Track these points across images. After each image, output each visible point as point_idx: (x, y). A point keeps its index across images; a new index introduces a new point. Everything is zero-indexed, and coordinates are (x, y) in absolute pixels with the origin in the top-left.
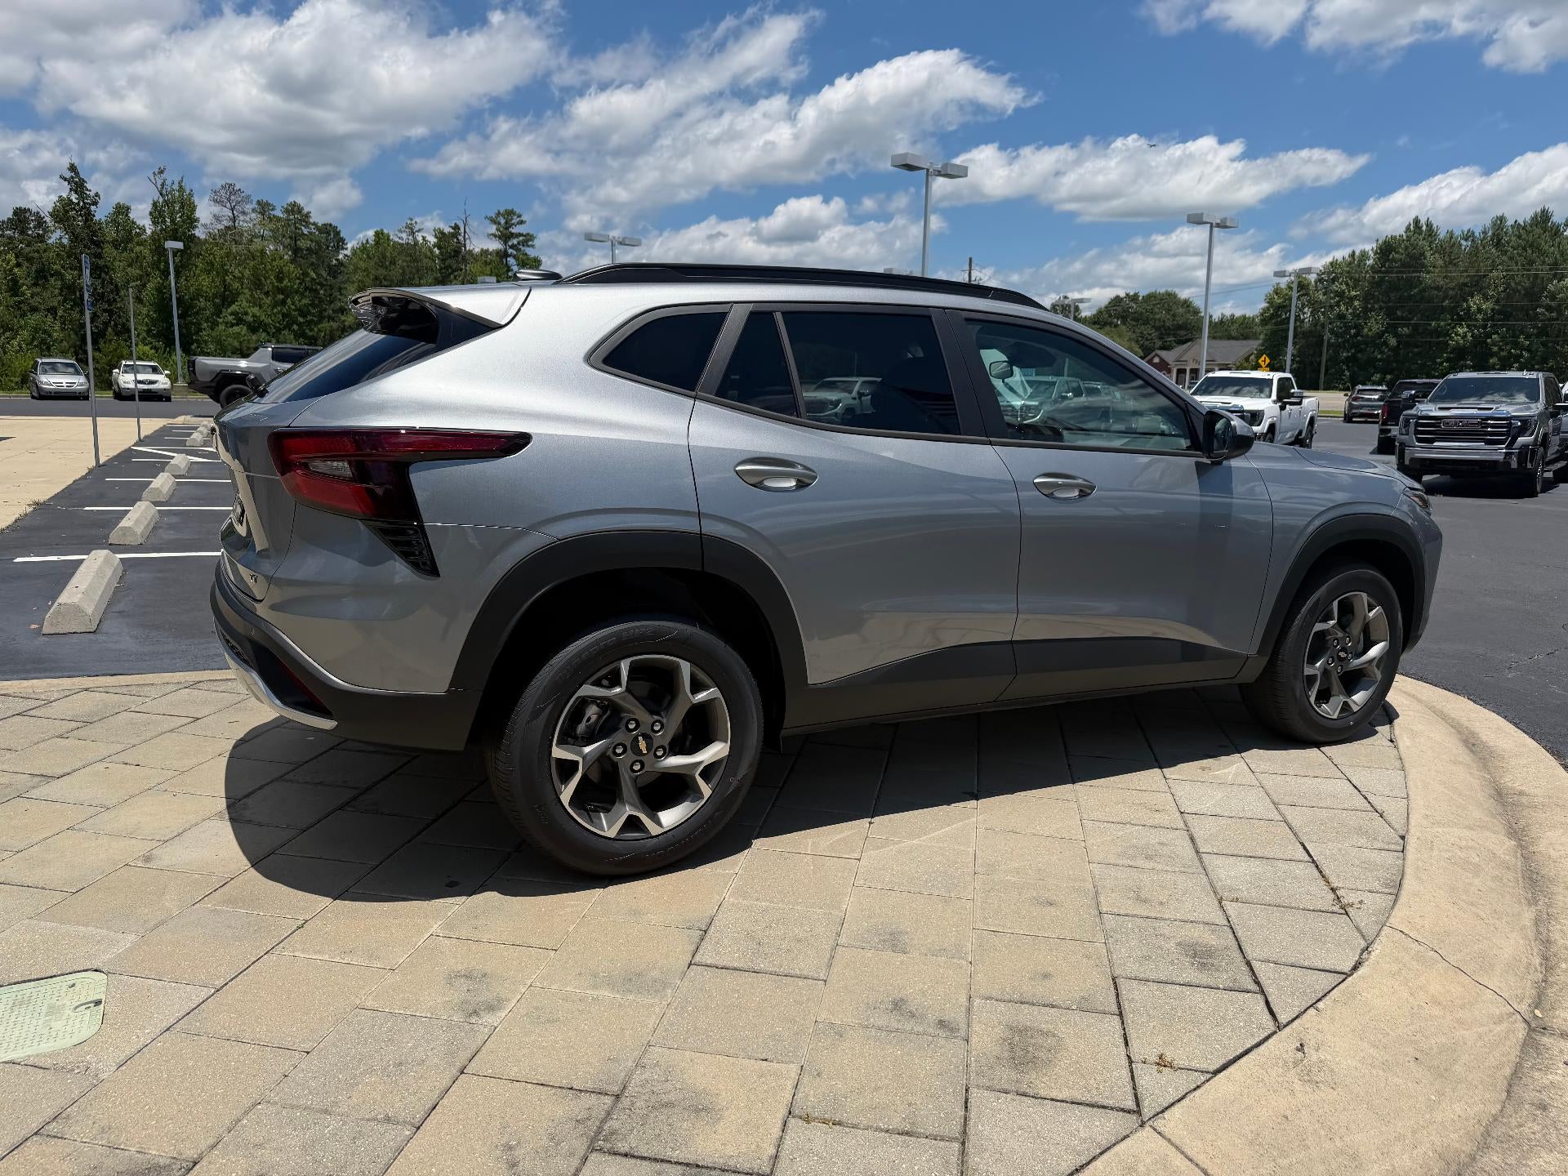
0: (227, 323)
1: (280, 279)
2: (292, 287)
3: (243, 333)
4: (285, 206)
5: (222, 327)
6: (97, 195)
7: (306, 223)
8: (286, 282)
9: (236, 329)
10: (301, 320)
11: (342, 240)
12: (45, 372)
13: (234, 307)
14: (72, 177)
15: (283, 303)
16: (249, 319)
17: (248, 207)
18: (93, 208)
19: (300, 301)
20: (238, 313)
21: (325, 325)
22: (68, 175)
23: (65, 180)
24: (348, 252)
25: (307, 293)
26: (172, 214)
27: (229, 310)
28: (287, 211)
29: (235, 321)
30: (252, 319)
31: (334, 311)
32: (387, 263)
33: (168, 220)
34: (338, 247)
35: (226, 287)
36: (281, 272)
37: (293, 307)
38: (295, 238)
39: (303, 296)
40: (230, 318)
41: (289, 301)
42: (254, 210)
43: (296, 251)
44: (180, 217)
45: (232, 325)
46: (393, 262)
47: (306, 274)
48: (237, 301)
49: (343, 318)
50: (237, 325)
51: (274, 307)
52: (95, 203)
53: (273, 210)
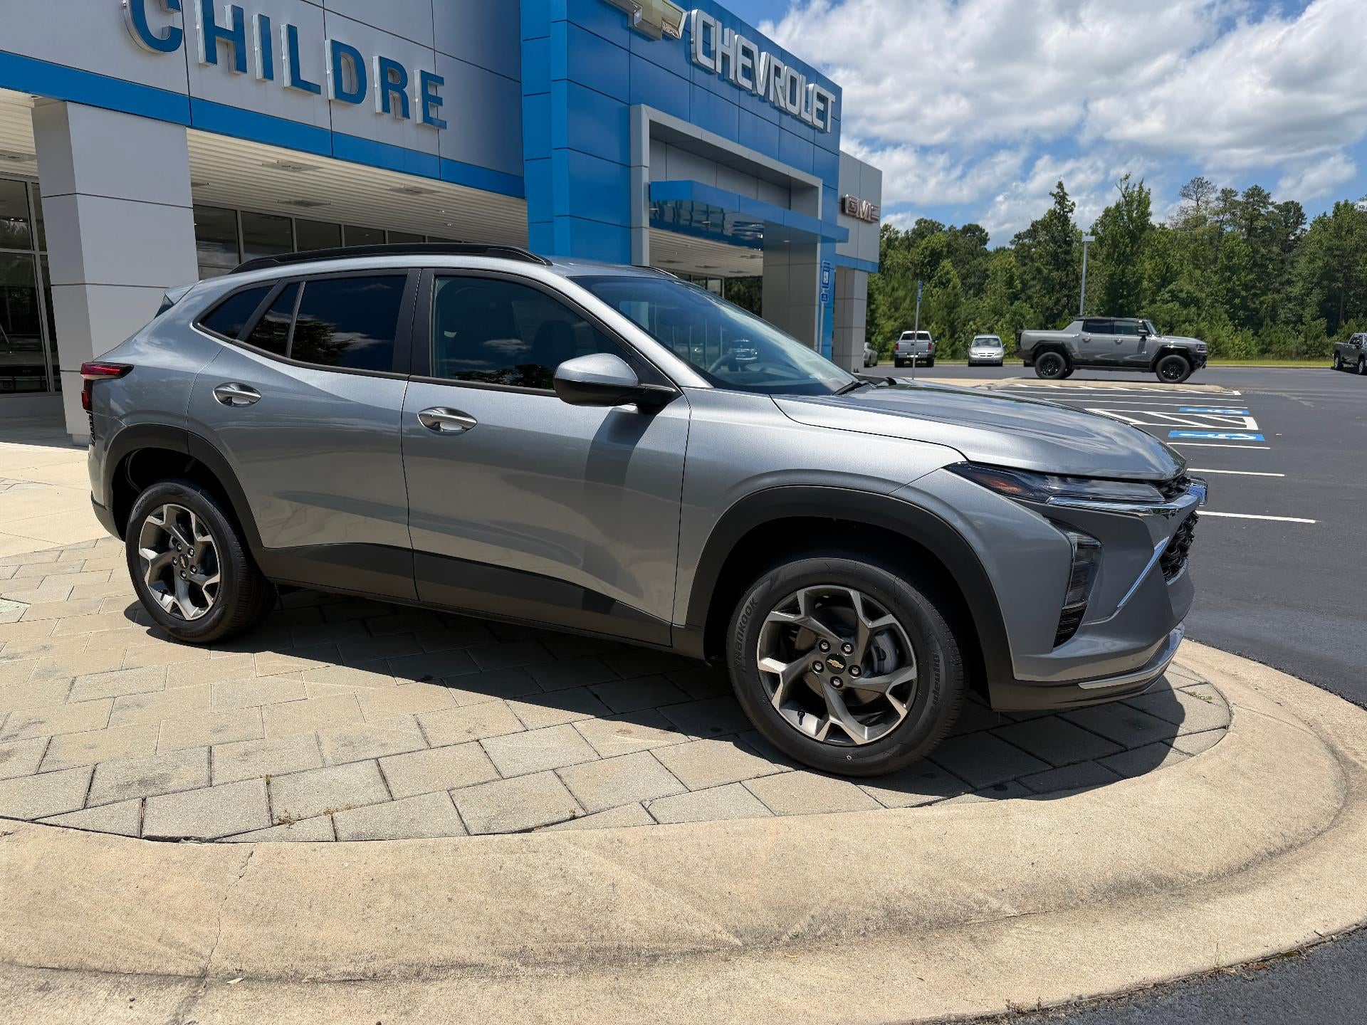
0: (1163, 300)
1: (1229, 258)
2: (1240, 264)
3: (1175, 308)
4: (1247, 191)
5: (1159, 304)
6: (1073, 204)
7: (1264, 203)
8: (1235, 260)
9: (1170, 305)
10: (1244, 293)
11: (1302, 216)
12: (978, 345)
13: (1172, 287)
14: (1058, 193)
15: (1230, 279)
16: (1183, 295)
17: (1213, 196)
18: (1069, 215)
19: (1246, 277)
20: (1175, 291)
21: (1269, 297)
22: (1056, 191)
23: (1053, 195)
24: (1307, 227)
25: (1256, 270)
26: (1129, 212)
27: (1167, 289)
28: (1248, 196)
29: (1170, 298)
30: (1185, 296)
31: (1281, 284)
32: (1344, 233)
33: (1126, 217)
34: (1297, 223)
35: (1169, 268)
36: (1233, 252)
37: (1238, 283)
38: (1252, 219)
39: (1251, 271)
40: (1167, 296)
41: (1235, 278)
42: (1218, 199)
43: (1251, 231)
44: (1136, 214)
45: (1168, 302)
46: (1350, 231)
47: (1256, 251)
48: (1175, 281)
49: (1290, 289)
50: (1172, 301)
51: (1220, 283)
52: (1071, 211)
53: (1235, 196)
